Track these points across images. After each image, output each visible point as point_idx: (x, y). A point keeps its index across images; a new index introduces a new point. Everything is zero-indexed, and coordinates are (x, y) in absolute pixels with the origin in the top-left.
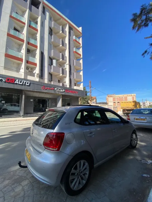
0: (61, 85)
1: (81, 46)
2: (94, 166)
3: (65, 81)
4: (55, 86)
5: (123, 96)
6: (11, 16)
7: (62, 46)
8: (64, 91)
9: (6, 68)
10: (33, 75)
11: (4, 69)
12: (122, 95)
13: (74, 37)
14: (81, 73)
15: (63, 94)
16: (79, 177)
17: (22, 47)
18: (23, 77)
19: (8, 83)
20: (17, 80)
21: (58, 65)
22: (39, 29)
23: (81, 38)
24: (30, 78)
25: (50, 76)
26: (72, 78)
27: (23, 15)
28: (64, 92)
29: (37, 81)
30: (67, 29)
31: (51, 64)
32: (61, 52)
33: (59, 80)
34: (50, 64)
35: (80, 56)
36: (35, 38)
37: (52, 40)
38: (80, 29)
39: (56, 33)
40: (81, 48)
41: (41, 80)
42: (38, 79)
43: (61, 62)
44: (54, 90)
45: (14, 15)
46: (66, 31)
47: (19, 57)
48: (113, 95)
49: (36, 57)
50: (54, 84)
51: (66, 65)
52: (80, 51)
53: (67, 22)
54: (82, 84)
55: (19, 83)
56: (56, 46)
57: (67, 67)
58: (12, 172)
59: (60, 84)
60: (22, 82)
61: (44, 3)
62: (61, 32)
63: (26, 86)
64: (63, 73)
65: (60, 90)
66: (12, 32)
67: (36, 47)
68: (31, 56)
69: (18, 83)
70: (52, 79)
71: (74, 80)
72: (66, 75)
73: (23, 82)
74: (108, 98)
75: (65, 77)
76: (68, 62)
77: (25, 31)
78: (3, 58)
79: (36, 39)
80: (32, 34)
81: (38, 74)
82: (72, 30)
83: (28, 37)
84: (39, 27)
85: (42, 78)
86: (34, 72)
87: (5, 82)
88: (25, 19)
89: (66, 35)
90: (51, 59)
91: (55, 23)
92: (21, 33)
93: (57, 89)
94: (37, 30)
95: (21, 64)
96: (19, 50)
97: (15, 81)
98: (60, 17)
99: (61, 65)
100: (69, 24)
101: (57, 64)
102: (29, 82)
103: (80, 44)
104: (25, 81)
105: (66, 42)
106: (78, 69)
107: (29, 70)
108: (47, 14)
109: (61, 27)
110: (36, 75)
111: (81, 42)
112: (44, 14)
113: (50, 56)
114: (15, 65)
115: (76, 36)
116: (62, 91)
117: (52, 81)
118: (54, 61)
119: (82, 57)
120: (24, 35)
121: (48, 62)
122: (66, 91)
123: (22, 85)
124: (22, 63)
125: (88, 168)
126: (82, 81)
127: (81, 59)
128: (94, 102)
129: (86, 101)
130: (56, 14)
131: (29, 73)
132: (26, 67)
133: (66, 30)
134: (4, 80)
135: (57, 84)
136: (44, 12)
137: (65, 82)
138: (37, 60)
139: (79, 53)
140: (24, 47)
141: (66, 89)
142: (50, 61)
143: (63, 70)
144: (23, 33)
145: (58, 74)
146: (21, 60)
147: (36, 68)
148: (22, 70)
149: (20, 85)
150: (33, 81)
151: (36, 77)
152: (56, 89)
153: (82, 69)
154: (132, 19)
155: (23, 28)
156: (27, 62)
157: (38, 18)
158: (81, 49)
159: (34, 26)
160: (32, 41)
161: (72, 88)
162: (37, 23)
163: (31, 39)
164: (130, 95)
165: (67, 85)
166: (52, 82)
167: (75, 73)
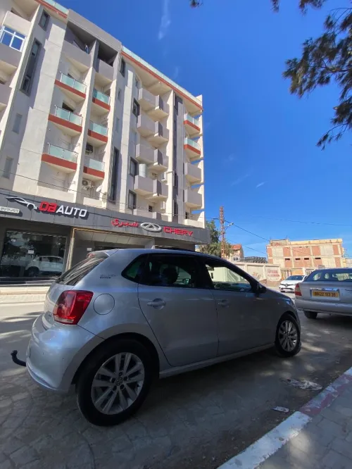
0: (154, 215)
1: (201, 132)
2: (160, 373)
3: (164, 208)
4: (141, 219)
5: (310, 243)
6: (57, 83)
7: (159, 135)
8: (160, 229)
9: (41, 182)
10: (96, 196)
11: (39, 184)
12: (307, 242)
13: (185, 117)
14: (201, 191)
15: (159, 235)
16: (118, 388)
17: (77, 141)
18: (74, 201)
19: (43, 212)
20: (62, 207)
21: (150, 175)
22: (112, 105)
23: (201, 118)
24: (88, 202)
25: (131, 197)
26: (179, 200)
27: (81, 80)
28: (161, 231)
29: (102, 210)
30: (170, 102)
31: (134, 172)
32: (156, 148)
33: (152, 205)
34: (132, 172)
35: (198, 154)
36: (104, 123)
37: (139, 124)
38: (199, 99)
39: (146, 111)
40: (201, 138)
41: (112, 207)
42: (106, 203)
43: (155, 169)
44: (137, 227)
45: (64, 79)
46: (168, 106)
47: (70, 160)
48: (283, 242)
49: (104, 161)
50: (140, 215)
51: (167, 174)
52: (199, 145)
53: (169, 88)
54: (202, 214)
55: (66, 213)
56: (145, 137)
57: (169, 178)
58: (4, 377)
59: (152, 216)
60: (72, 211)
61: (123, 53)
62: (157, 108)
63: (79, 218)
64: (159, 191)
65: (151, 227)
66: (59, 113)
67: (105, 139)
68: (95, 158)
69: (62, 211)
70: (134, 203)
71: (185, 205)
72: (167, 195)
73: (74, 210)
74: (271, 249)
75: (165, 200)
76: (170, 169)
77: (84, 111)
78: (39, 162)
79: (105, 125)
80: (98, 115)
81: (105, 194)
82: (182, 103)
83: (89, 122)
84: (112, 101)
85: (114, 203)
86: (98, 190)
87: (38, 210)
88: (86, 86)
89: (168, 112)
90: (134, 163)
91: (145, 90)
92: (77, 114)
93: (145, 225)
94: (108, 107)
95: (73, 174)
96: (71, 146)
97: (58, 207)
98: (156, 79)
99: (157, 174)
100: (176, 91)
101: (147, 171)
102: (86, 211)
103: (198, 128)
104: (77, 209)
105: (168, 128)
106: (194, 182)
107: (89, 186)
108: (130, 74)
109: (157, 98)
110: (101, 195)
111: (200, 124)
112: (124, 76)
113: (133, 157)
114: (61, 177)
115: (190, 114)
116: (155, 229)
117: (134, 208)
118: (142, 167)
119: (202, 156)
120: (81, 118)
121: (129, 168)
122: (164, 230)
123: (72, 216)
124: (75, 172)
125: (143, 372)
126: (203, 207)
127: (199, 161)
128: (235, 257)
129: (215, 254)
130: (148, 74)
131: (88, 193)
132: (82, 180)
133: (168, 103)
134: (36, 208)
135: (145, 214)
136: (123, 71)
137: (164, 211)
138: (106, 166)
139: (197, 148)
140: (81, 140)
141: (166, 226)
142: (133, 166)
143: (159, 185)
144: (81, 113)
145: (149, 193)
146: (73, 166)
147: (102, 181)
148: (74, 187)
149: (67, 218)
150: (95, 209)
151: (101, 199)
152: (142, 225)
153: (202, 181)
154: (286, 72)
155: (80, 104)
156: (85, 170)
157: (110, 84)
158: (200, 141)
159: (102, 100)
160: (97, 129)
161: (179, 222)
162: (108, 93)
163: (94, 125)
164: (328, 241)
165: (167, 217)
166: (135, 210)
167: (186, 191)
